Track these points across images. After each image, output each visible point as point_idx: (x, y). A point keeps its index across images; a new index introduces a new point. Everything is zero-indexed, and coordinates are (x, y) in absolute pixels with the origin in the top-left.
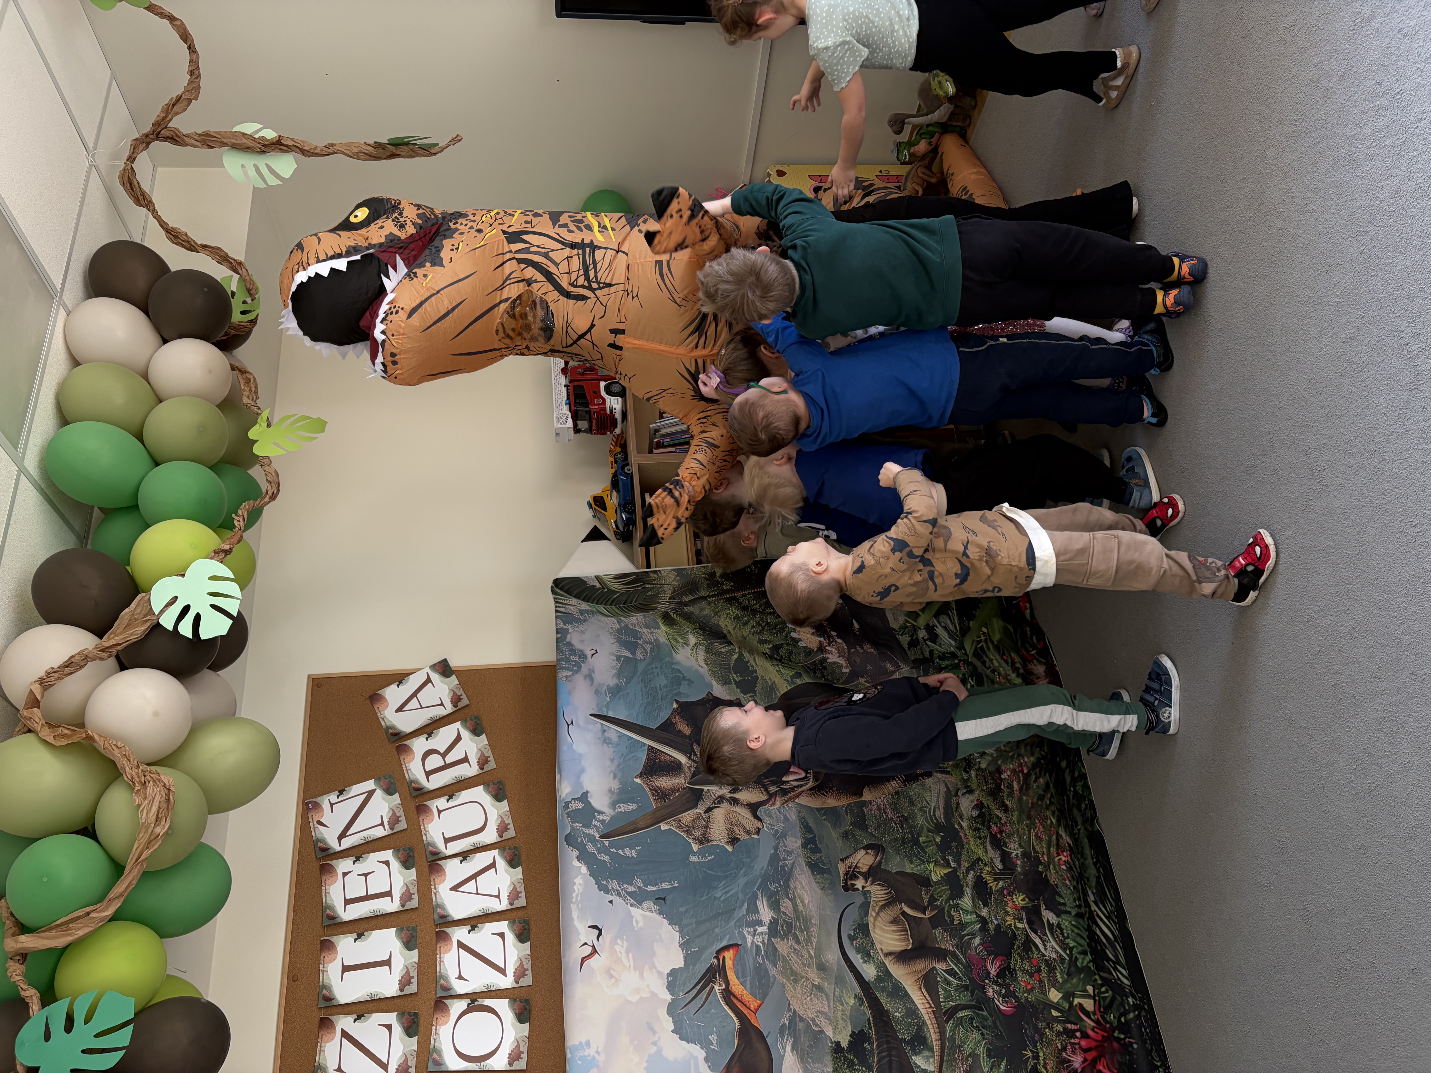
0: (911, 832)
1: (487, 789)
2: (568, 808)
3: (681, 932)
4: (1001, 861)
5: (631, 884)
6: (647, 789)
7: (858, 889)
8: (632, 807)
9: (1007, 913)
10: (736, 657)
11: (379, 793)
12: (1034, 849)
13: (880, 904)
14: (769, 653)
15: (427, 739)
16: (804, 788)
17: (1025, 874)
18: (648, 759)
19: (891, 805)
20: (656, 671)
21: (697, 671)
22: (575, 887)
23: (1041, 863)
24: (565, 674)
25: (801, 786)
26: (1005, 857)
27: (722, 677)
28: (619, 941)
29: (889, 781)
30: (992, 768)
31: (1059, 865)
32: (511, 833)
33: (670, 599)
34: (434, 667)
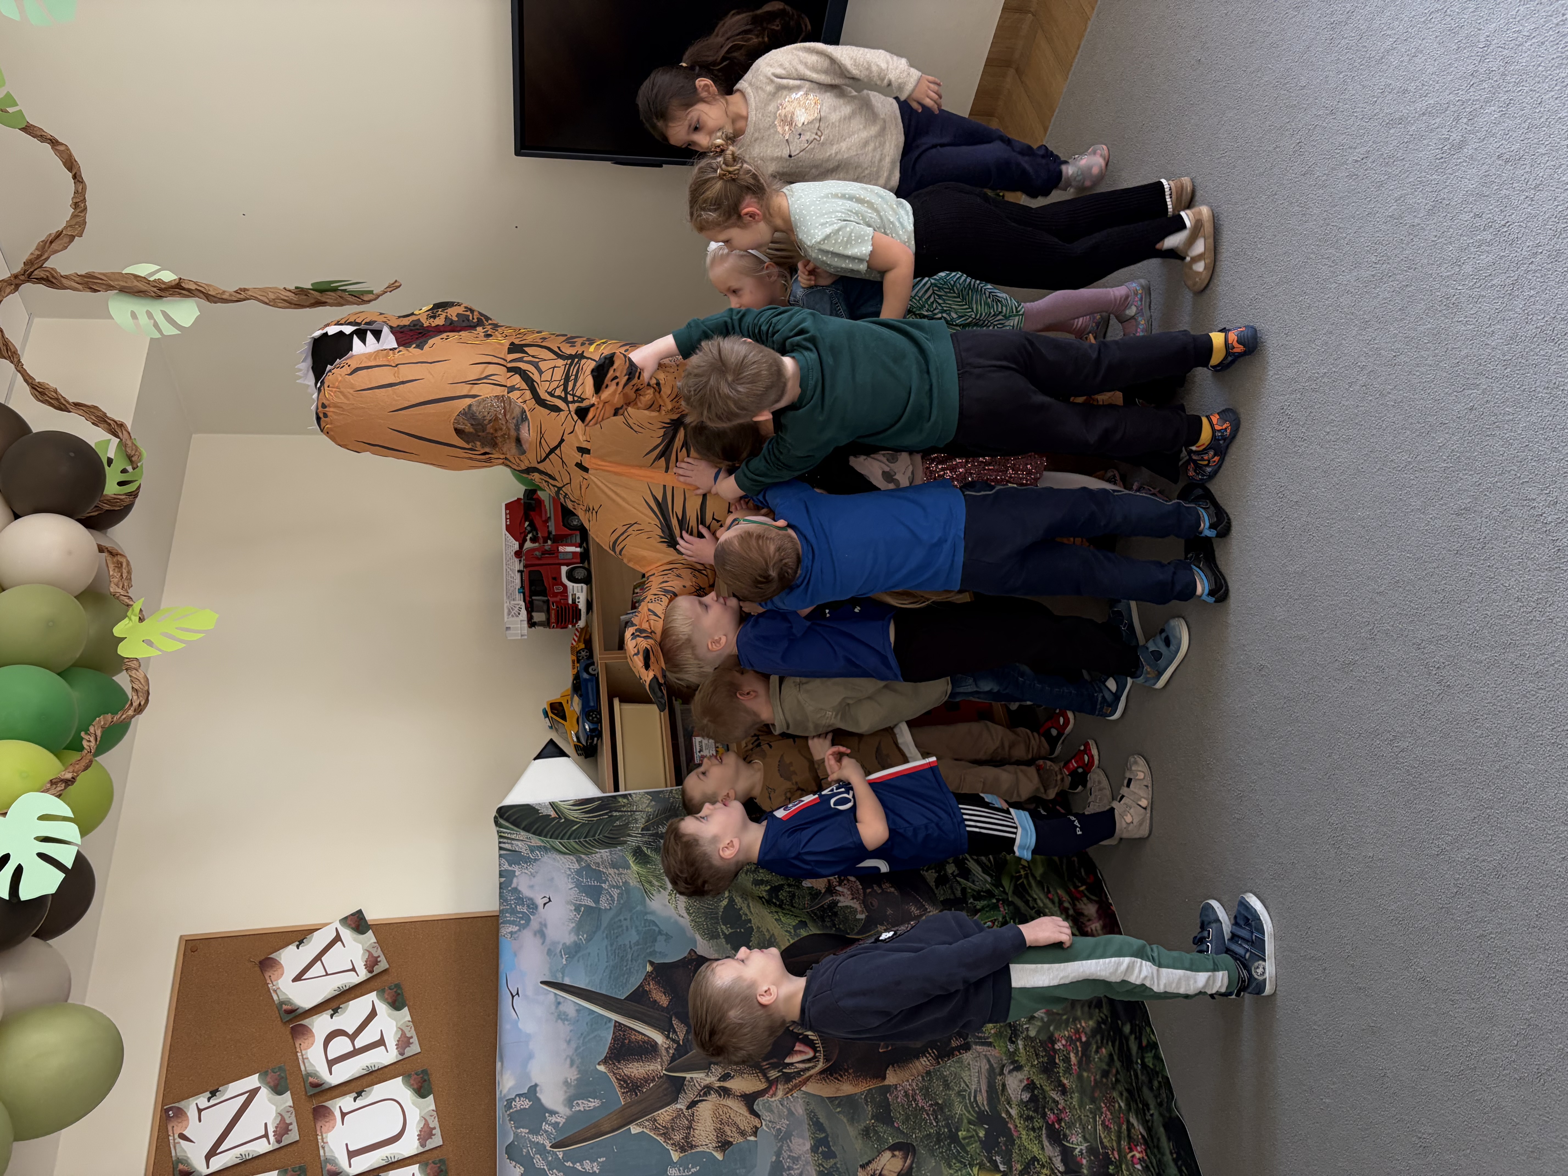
0: (948, 1125)
1: (407, 1082)
2: (511, 1107)
4: (1062, 1160)
6: (613, 1080)
8: (594, 1103)
10: (725, 903)
11: (264, 1093)
12: (1102, 1143)
14: (767, 897)
15: (332, 1016)
16: (812, 1072)
18: (615, 1039)
19: (921, 1090)
20: (624, 923)
21: (676, 922)
23: (1111, 1162)
24: (510, 929)
25: (808, 1069)
26: (1067, 1154)
27: (708, 929)
29: (918, 1058)
30: (1043, 1037)
31: (1133, 1163)
32: (437, 1141)
33: (643, 829)
34: (345, 921)
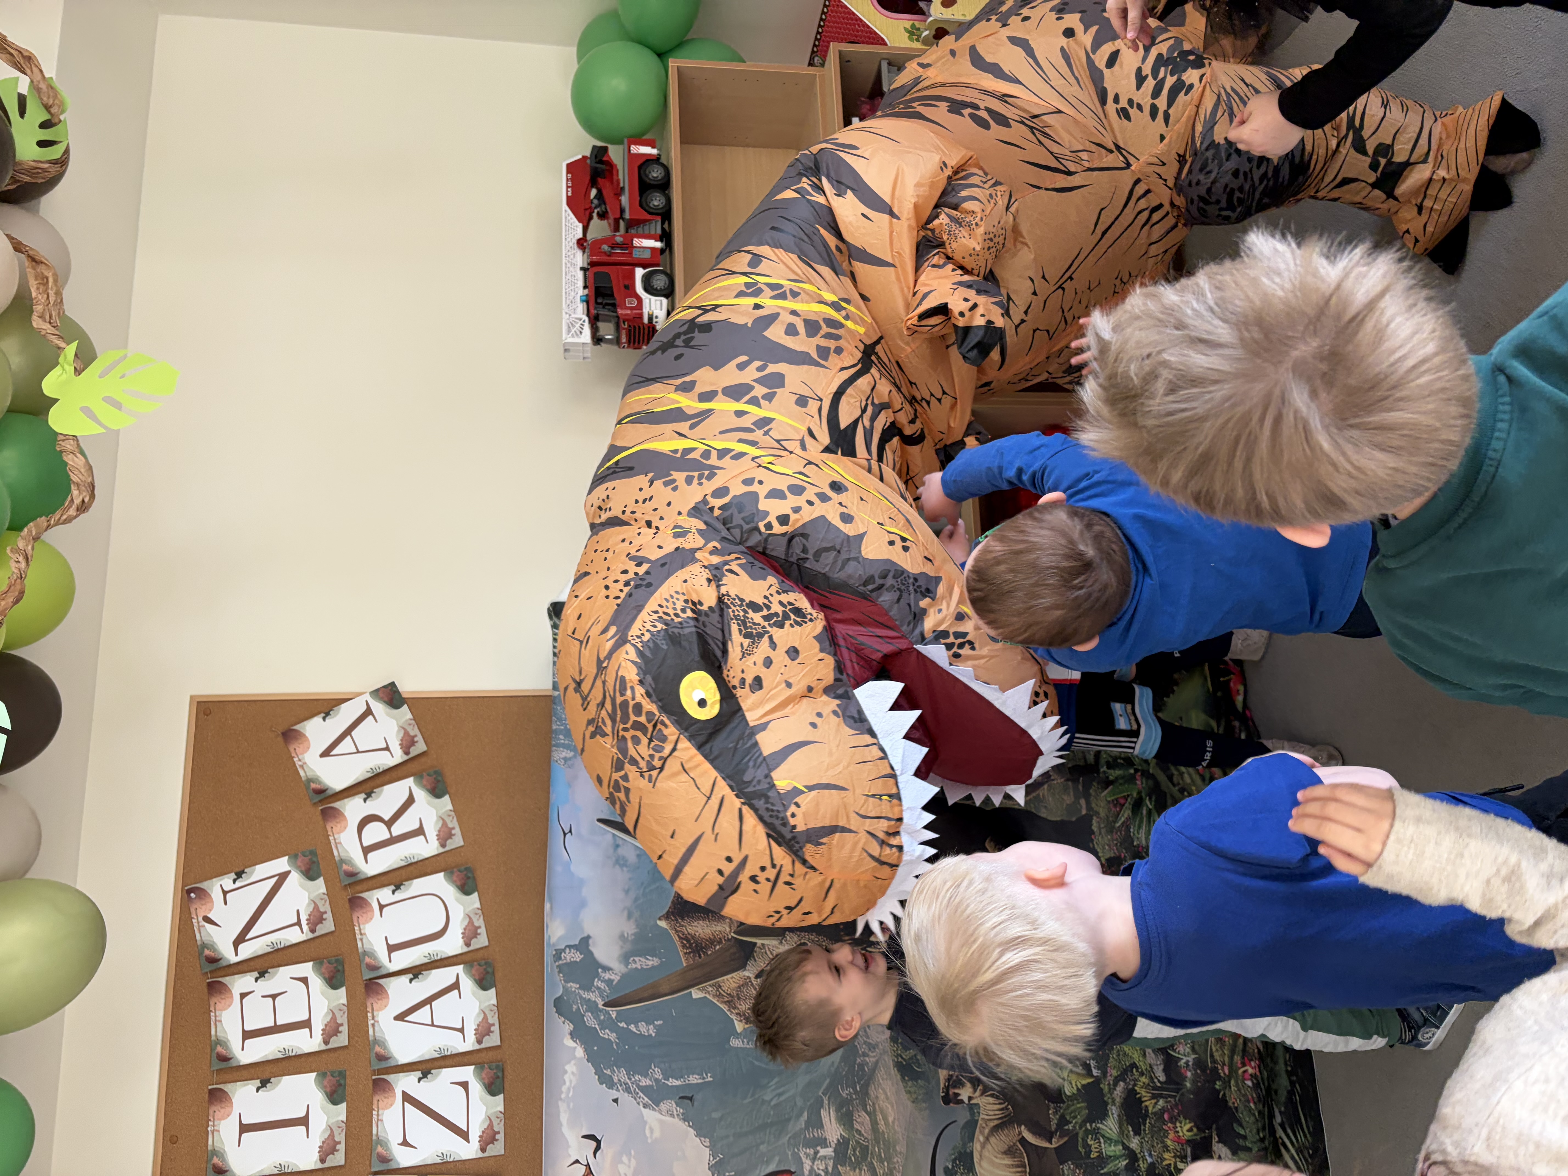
1: (450, 878)
2: (560, 958)
3: (712, 1147)
4: (1164, 1070)
5: (646, 1075)
6: (676, 938)
7: (962, 1102)
8: (652, 962)
9: (1166, 1148)
11: (295, 878)
12: (1212, 1056)
13: (992, 1124)
15: (365, 800)
17: (1197, 1092)
22: (566, 1077)
23: (1219, 1078)
24: (564, 754)
28: (625, 1159)
31: (1244, 1079)
32: (482, 939)
34: (376, 693)
